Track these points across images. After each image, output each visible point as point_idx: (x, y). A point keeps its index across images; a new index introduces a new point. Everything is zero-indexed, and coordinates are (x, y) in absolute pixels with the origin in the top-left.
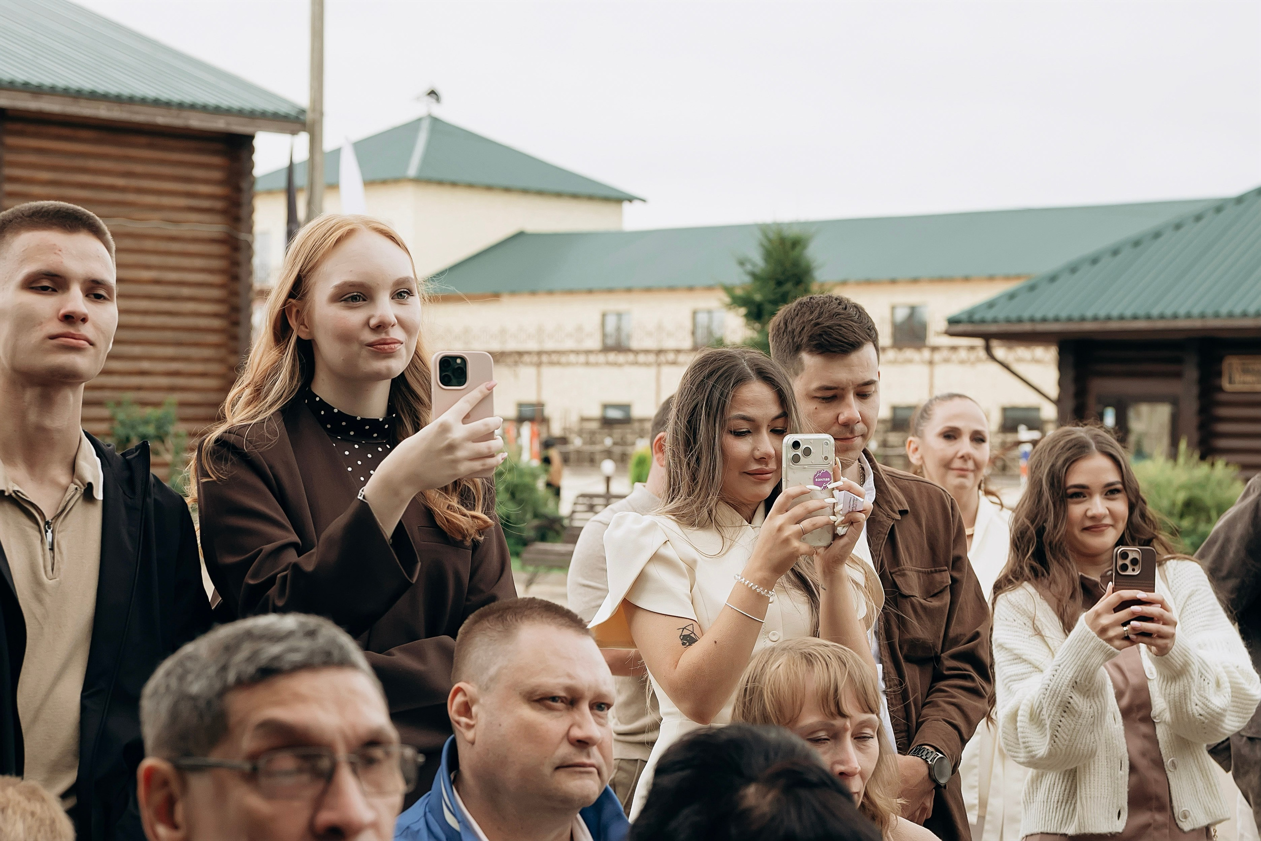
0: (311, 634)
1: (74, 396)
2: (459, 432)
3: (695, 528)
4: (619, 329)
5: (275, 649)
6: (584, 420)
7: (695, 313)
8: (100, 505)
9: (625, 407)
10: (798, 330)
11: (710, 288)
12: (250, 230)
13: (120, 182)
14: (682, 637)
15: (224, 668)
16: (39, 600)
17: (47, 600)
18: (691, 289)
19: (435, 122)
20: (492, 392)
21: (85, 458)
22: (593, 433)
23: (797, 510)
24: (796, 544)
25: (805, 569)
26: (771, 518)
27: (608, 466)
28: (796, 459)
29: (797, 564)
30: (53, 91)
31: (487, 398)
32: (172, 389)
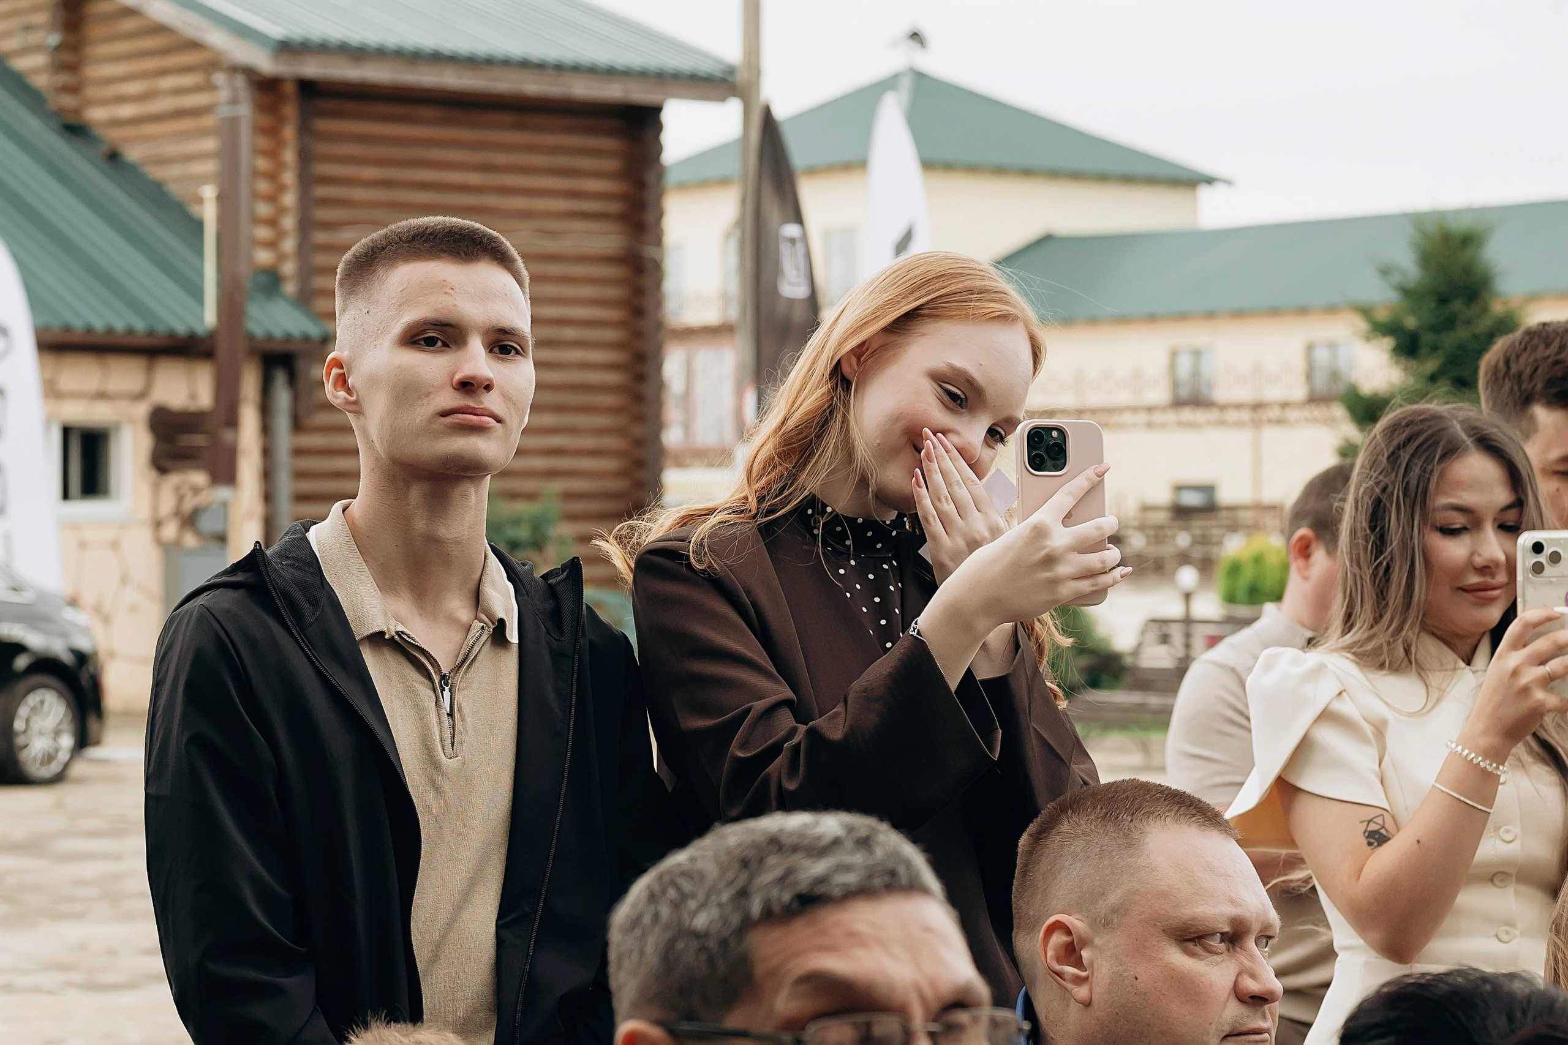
0: (865, 843)
1: (475, 491)
2: (1061, 538)
3: (1384, 672)
4: (1196, 374)
5: (819, 868)
6: (1146, 508)
7: (1310, 348)
8: (515, 649)
9: (1208, 490)
10: (1528, 371)
11: (1331, 309)
12: (658, 242)
13: (474, 179)
14: (1367, 834)
15: (743, 894)
16: (436, 787)
17: (447, 787)
18: (1303, 311)
19: (919, 77)
20: (1103, 479)
21: (493, 583)
22: (1159, 527)
23: (1541, 645)
24: (1539, 695)
25: (1554, 734)
26: (1500, 657)
27: (1188, 576)
28: (1538, 568)
29: (1542, 726)
30: (380, 54)
31: (1096, 488)
32: (552, 474)
